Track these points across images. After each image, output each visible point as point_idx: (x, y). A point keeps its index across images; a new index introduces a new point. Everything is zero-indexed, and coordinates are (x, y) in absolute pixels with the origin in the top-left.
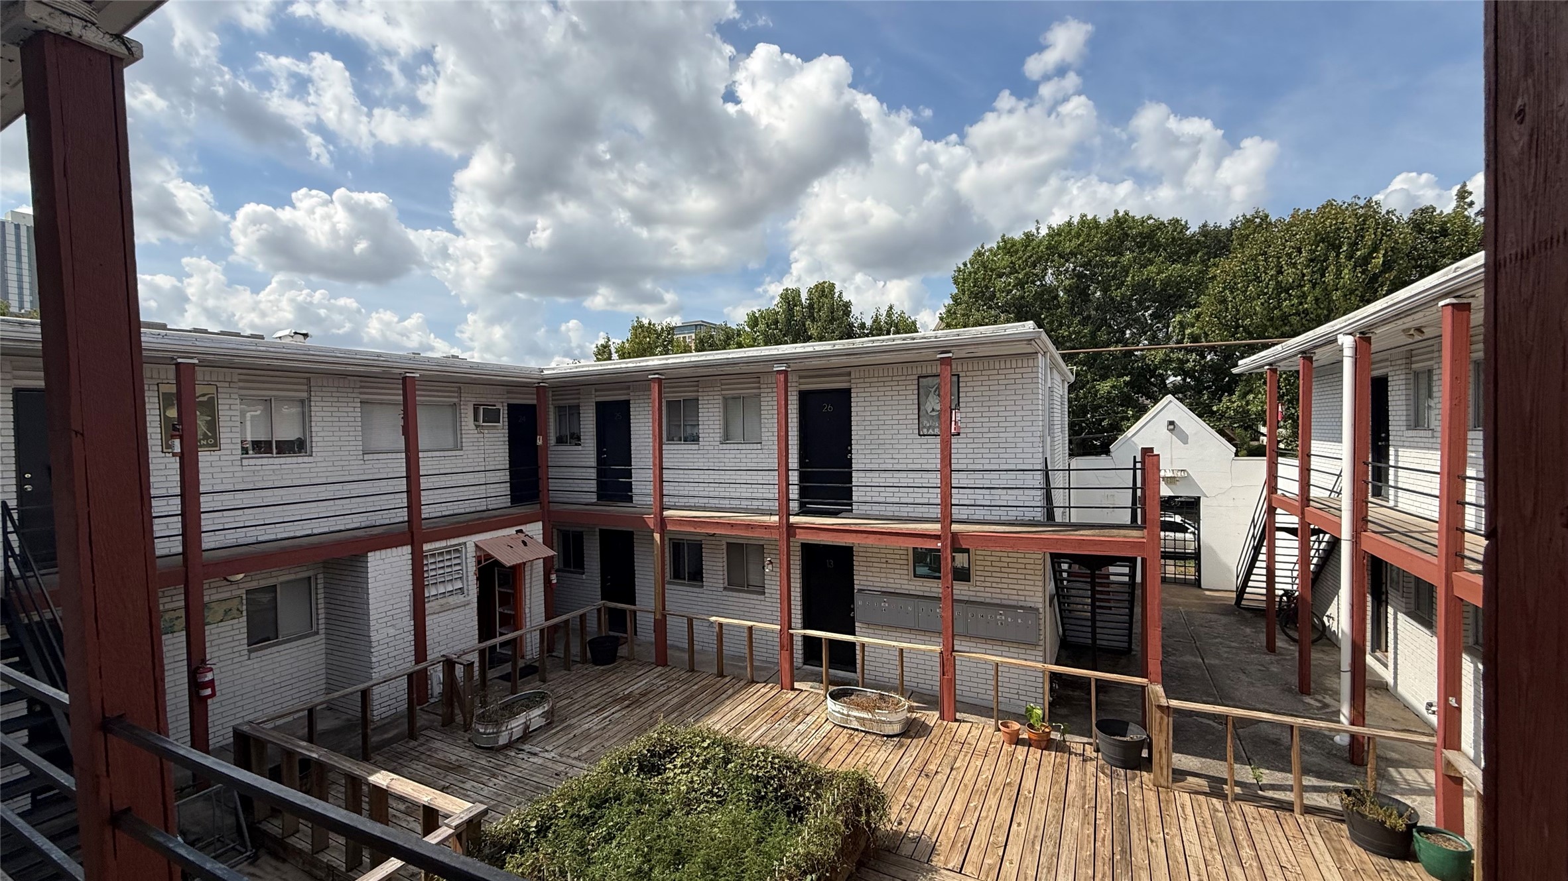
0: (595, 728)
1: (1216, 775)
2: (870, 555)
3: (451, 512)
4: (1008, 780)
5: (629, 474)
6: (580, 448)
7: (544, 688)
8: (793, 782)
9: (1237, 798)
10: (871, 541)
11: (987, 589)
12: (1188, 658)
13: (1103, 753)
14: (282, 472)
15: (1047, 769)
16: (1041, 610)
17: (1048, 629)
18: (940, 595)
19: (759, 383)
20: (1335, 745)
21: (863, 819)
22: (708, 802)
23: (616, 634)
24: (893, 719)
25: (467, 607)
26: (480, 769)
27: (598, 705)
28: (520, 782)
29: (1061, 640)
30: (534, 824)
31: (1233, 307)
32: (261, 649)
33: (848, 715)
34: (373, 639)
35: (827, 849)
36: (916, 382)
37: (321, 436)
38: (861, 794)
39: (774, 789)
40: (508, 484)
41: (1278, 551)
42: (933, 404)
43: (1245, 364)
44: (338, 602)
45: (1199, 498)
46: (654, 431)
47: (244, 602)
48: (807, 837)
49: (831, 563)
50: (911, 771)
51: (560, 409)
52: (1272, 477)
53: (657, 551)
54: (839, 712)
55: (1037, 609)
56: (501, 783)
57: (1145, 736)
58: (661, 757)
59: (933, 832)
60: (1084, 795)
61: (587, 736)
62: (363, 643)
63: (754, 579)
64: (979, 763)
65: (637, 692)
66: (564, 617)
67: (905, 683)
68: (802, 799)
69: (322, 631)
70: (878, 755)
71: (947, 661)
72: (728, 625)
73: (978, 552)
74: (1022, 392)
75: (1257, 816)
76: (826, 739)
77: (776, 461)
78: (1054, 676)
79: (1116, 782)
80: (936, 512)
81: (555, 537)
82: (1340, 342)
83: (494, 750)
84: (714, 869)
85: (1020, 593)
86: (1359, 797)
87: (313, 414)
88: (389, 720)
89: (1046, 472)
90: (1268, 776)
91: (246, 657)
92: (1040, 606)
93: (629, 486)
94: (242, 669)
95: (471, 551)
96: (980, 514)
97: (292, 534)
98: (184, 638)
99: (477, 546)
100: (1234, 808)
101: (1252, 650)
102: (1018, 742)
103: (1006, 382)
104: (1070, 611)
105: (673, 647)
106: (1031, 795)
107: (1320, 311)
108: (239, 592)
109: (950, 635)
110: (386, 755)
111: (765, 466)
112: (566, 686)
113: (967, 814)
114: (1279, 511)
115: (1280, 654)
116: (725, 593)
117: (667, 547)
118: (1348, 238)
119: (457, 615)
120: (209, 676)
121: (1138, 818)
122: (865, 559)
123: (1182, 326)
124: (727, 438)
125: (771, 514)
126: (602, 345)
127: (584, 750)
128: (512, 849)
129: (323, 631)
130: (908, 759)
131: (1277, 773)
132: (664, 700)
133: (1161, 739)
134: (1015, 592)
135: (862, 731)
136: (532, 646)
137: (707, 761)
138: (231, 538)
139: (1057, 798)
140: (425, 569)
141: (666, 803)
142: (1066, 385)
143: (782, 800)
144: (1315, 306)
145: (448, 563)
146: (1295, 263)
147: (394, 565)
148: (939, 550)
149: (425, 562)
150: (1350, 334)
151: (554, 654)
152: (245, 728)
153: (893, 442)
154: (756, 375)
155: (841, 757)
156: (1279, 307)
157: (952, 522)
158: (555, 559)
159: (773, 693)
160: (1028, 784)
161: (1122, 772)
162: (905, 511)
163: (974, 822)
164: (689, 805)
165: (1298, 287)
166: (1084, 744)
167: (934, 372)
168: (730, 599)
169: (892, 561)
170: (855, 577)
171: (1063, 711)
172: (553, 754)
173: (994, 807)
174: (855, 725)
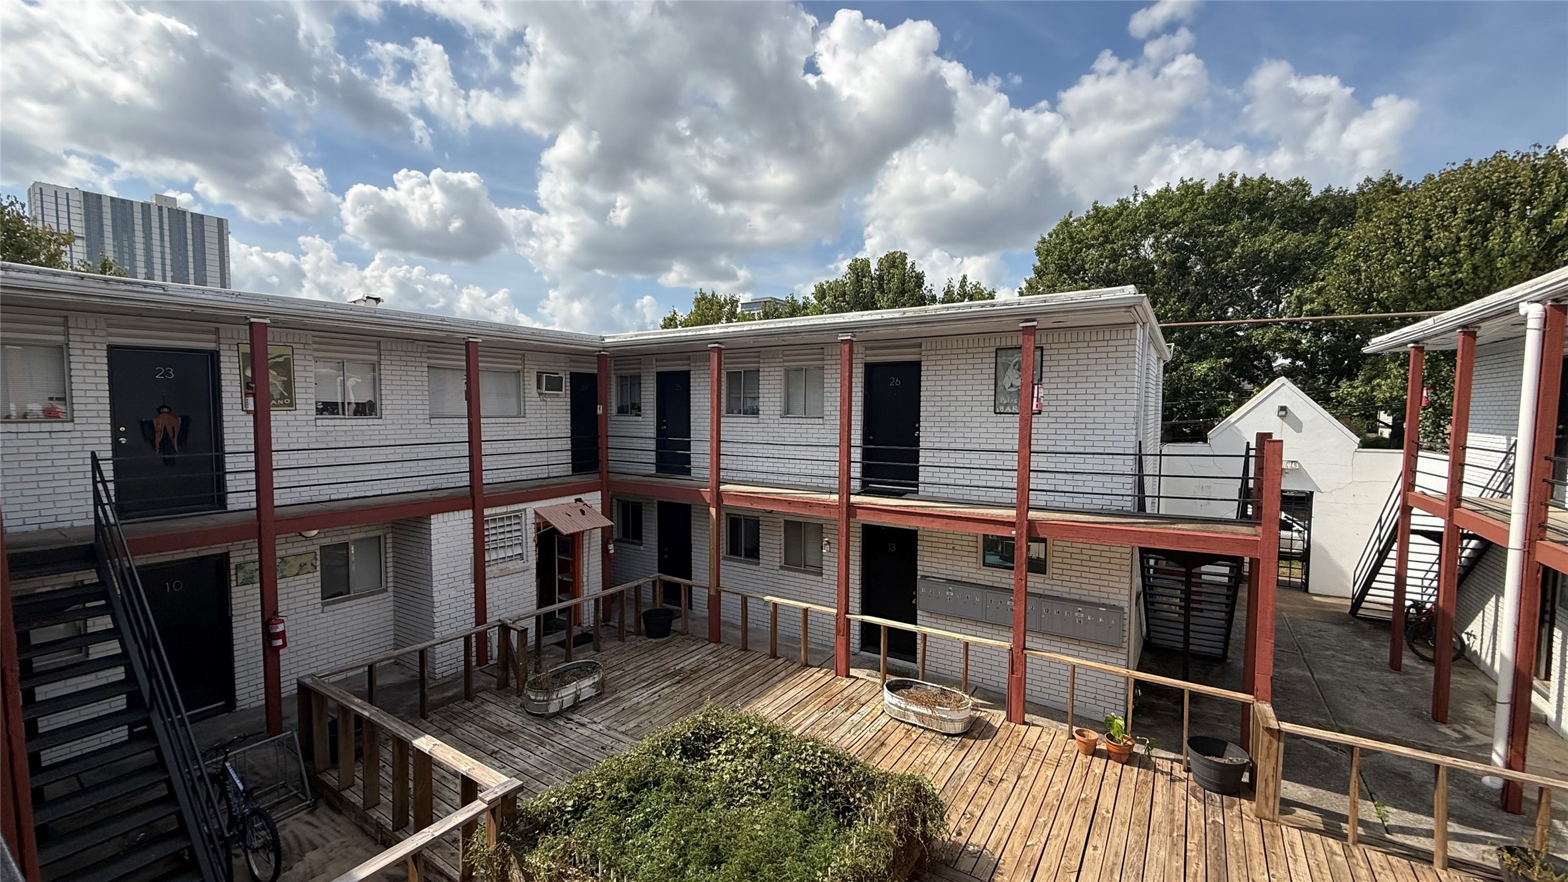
0: (644, 703)
1: (1331, 809)
2: (936, 540)
3: (514, 479)
4: (1083, 796)
5: (687, 446)
6: (640, 419)
7: (597, 658)
8: (843, 781)
9: (1359, 840)
10: (937, 525)
11: (1065, 584)
12: (1294, 671)
13: (1194, 774)
14: (354, 433)
15: (1128, 788)
16: (1126, 610)
17: (1132, 630)
18: (1012, 587)
19: (823, 354)
20: (1482, 787)
21: (919, 829)
22: (751, 794)
23: (671, 607)
24: (955, 717)
25: (526, 573)
26: (530, 735)
27: (649, 678)
28: (566, 752)
29: (1144, 641)
30: (571, 803)
31: (1367, 277)
32: (334, 603)
33: (908, 710)
34: (435, 599)
35: (877, 861)
36: (994, 355)
37: (390, 401)
38: (917, 801)
39: (822, 786)
40: (570, 453)
41: (1411, 556)
42: (1012, 379)
43: (1377, 343)
44: (404, 562)
45: (1312, 493)
46: (712, 402)
47: (318, 557)
48: (855, 846)
49: (892, 548)
50: (973, 775)
51: (622, 378)
52: (1410, 472)
53: (713, 526)
54: (896, 705)
55: (1122, 608)
56: (549, 752)
57: (1246, 760)
58: (705, 742)
59: (996, 848)
60: (1172, 821)
61: (635, 710)
62: (425, 603)
63: (811, 559)
64: (1050, 773)
65: (689, 668)
66: (619, 588)
67: (969, 677)
68: (852, 800)
69: (390, 589)
70: (937, 755)
71: (1017, 659)
72: (783, 605)
73: (1056, 543)
74: (1115, 367)
75: (1385, 865)
76: (881, 733)
77: (838, 436)
78: (1139, 683)
79: (1210, 809)
80: (1012, 497)
81: (615, 508)
82: (1522, 312)
83: (544, 717)
84: (753, 872)
85: (1103, 589)
86: (1525, 857)
87: (383, 377)
88: (449, 679)
89: (1140, 457)
90: (1396, 816)
91: (320, 610)
92: (1126, 605)
93: (687, 459)
94: (317, 622)
95: (530, 518)
96: (1059, 500)
97: (363, 494)
98: (258, 590)
99: (536, 513)
100: (1356, 852)
101: (1372, 667)
102: (1095, 753)
103: (1097, 356)
104: (1155, 611)
105: (726, 623)
106: (1110, 815)
107: (1478, 282)
108: (311, 548)
109: (1022, 630)
110: (443, 715)
111: (826, 442)
112: (618, 657)
113: (1036, 830)
114: (1415, 511)
115: (1406, 673)
116: (781, 572)
117: (723, 522)
118: (1522, 194)
119: (515, 580)
120: (280, 628)
121: (1237, 854)
122: (930, 544)
123: (1301, 301)
124: (787, 412)
125: (831, 493)
126: (669, 319)
127: (632, 725)
128: (544, 828)
129: (392, 589)
130: (970, 762)
131: (1407, 814)
132: (715, 678)
133: (1267, 767)
134: (1097, 588)
135: (920, 727)
136: (588, 616)
137: (752, 750)
138: (306, 495)
139: (1140, 821)
140: (486, 533)
141: (708, 791)
142: (1162, 364)
143: (831, 799)
144: (1472, 276)
145: (509, 529)
146: (1449, 225)
147: (456, 528)
148: (1013, 539)
149: (486, 527)
150: (1537, 302)
151: (610, 623)
152: (308, 681)
153: (964, 419)
154: (821, 346)
155: (897, 754)
156: (1424, 276)
157: (1029, 508)
158: (615, 529)
159: (828, 678)
160: (1107, 801)
161: (1217, 797)
162: (975, 495)
163: (1044, 840)
164: (731, 796)
165: (1450, 253)
166: (1172, 761)
167: (1015, 343)
168: (786, 578)
169: (959, 548)
170: (918, 563)
171: (1147, 721)
172: (600, 726)
173: (1067, 826)
174: (913, 720)
